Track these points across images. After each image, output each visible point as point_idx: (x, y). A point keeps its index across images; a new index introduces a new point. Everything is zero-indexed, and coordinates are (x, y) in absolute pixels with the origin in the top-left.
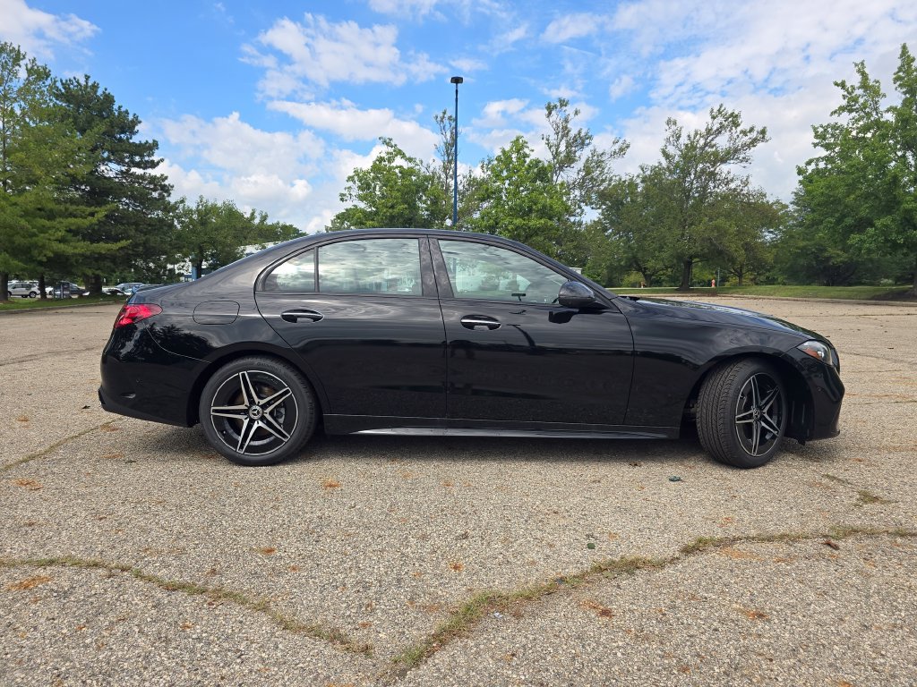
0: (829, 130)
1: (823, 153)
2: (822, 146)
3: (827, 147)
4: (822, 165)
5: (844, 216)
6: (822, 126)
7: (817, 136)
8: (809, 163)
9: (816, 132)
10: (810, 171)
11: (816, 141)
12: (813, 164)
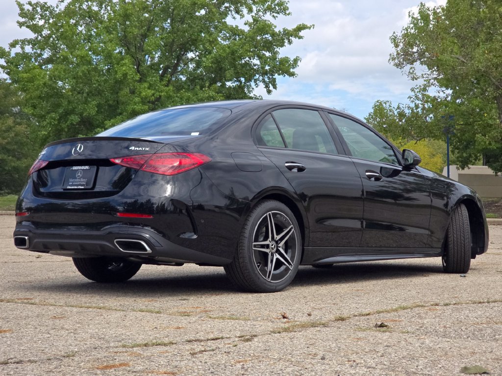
0: (39, 9)
1: (31, 35)
2: (28, 27)
3: (35, 29)
4: (28, 49)
5: (67, 114)
6: (30, 3)
7: (23, 14)
8: (13, 45)
9: (22, 9)
10: (13, 55)
11: (22, 20)
12: (18, 46)
